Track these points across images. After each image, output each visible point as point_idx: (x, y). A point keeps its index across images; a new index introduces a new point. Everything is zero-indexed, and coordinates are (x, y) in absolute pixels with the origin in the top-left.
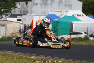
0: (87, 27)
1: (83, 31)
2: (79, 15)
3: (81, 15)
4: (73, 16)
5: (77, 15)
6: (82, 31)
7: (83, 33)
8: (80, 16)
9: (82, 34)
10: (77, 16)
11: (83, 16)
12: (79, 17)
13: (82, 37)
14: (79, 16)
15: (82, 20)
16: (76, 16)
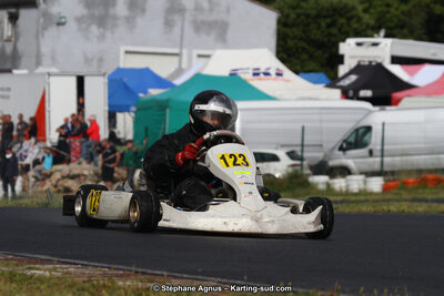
0: (300, 128)
1: (283, 146)
2: (263, 70)
3: (273, 72)
4: (233, 74)
5: (251, 72)
6: (277, 148)
7: (281, 154)
8: (267, 74)
9: (275, 158)
10: (255, 74)
11: (279, 74)
12: (261, 79)
13: (277, 176)
14: (262, 75)
15: (276, 94)
16: (247, 76)
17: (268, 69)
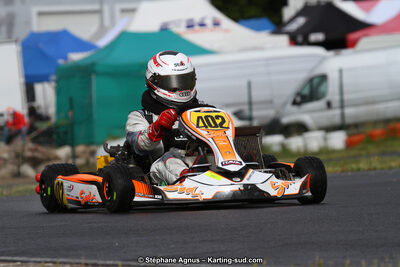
1: (227, 106)
3: (209, 22)
4: (164, 29)
5: (184, 25)
8: (202, 25)
11: (216, 24)
12: (197, 31)
14: (197, 28)
16: (180, 30)
17: (203, 19)
